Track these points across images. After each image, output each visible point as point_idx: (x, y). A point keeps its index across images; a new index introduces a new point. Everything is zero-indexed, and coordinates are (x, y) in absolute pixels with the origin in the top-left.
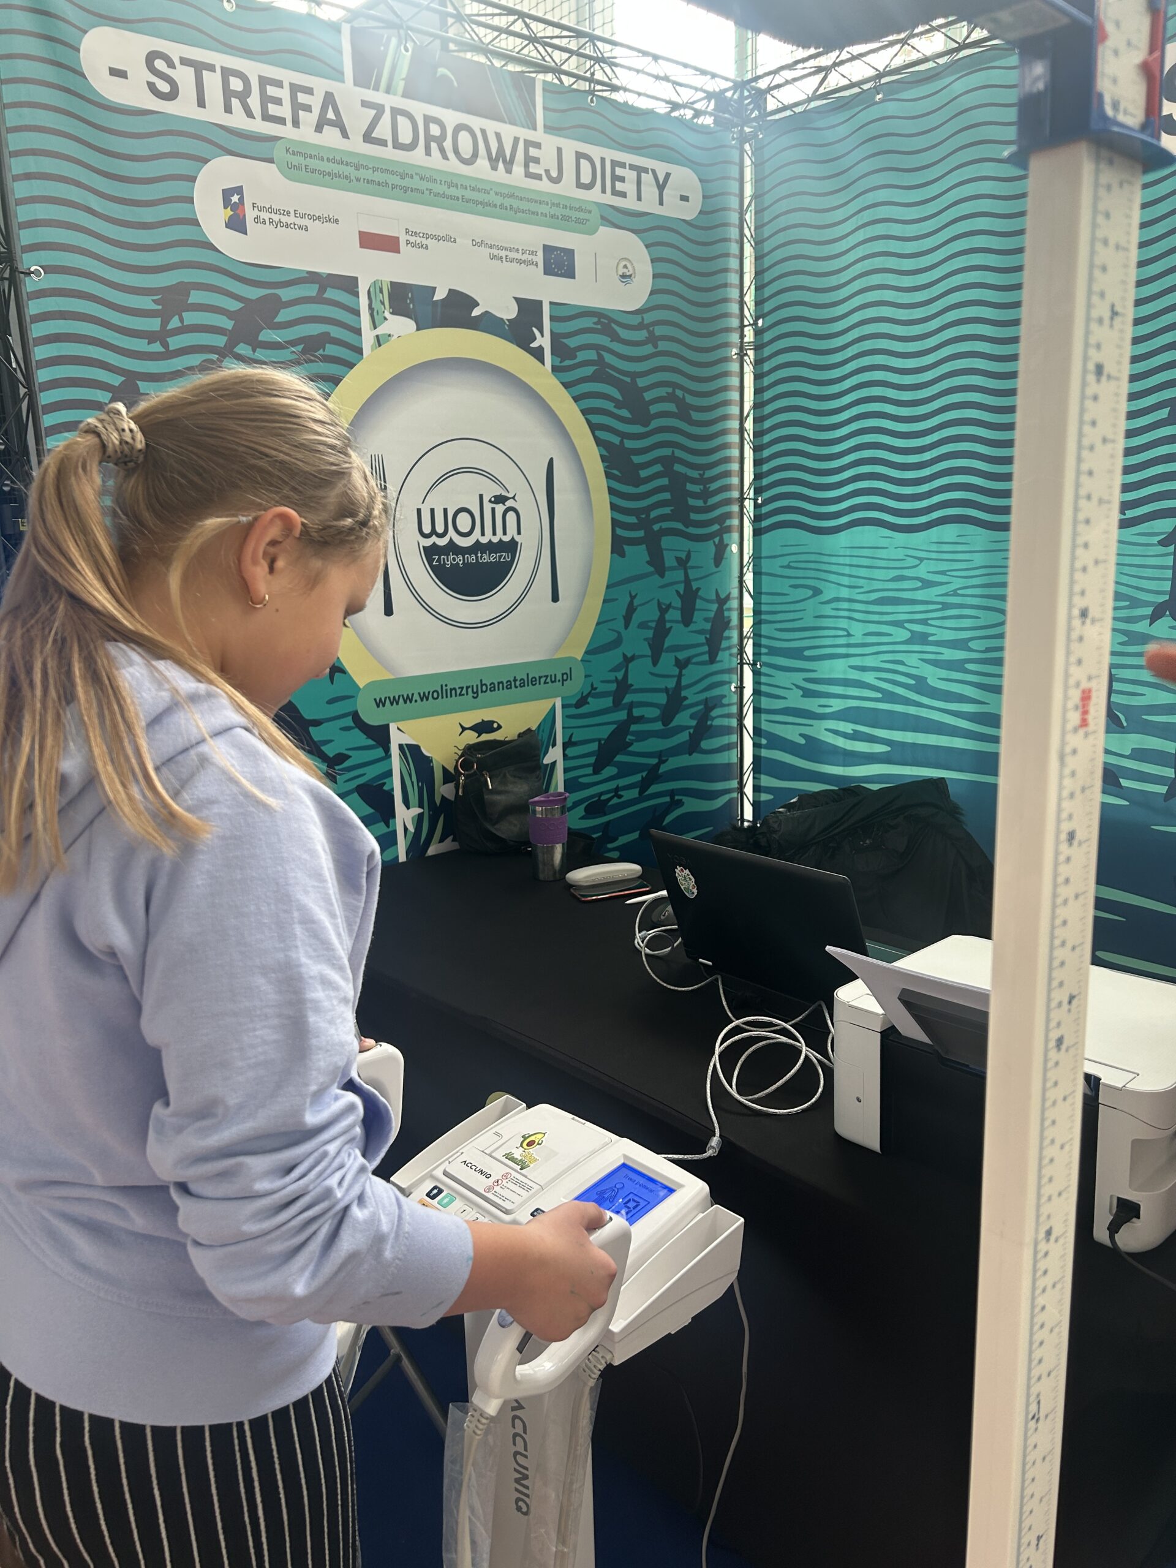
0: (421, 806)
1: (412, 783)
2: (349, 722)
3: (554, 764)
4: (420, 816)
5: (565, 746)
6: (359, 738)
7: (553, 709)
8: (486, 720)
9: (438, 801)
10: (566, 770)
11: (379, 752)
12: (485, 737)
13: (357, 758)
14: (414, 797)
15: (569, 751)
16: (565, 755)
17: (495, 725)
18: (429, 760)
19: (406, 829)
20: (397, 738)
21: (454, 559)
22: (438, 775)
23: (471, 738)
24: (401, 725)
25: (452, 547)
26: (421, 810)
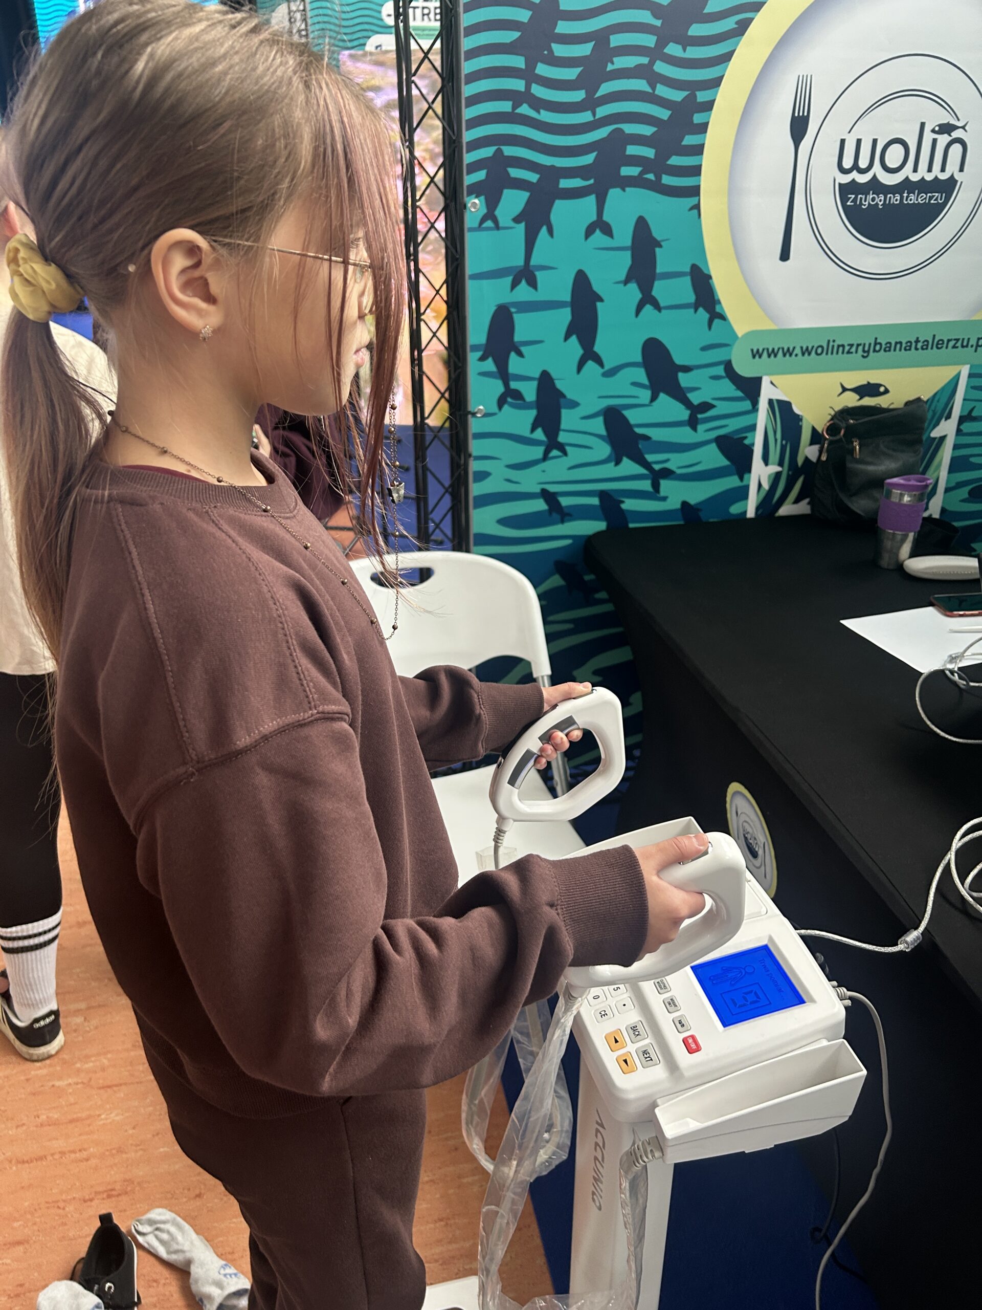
0: (781, 464)
1: (776, 440)
2: (720, 370)
3: (943, 438)
4: (778, 475)
5: (962, 420)
6: (728, 388)
7: (957, 378)
8: (872, 382)
9: (800, 461)
10: (956, 447)
11: (747, 405)
12: (868, 401)
13: (722, 408)
14: (774, 455)
15: (967, 427)
16: (959, 432)
17: (882, 389)
18: (798, 419)
19: (760, 485)
20: (767, 392)
21: (873, 200)
22: (806, 435)
23: (851, 400)
24: (775, 379)
25: (875, 185)
26: (779, 469)
